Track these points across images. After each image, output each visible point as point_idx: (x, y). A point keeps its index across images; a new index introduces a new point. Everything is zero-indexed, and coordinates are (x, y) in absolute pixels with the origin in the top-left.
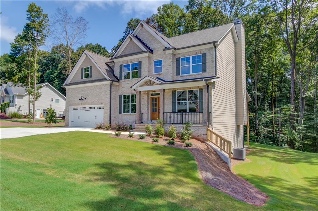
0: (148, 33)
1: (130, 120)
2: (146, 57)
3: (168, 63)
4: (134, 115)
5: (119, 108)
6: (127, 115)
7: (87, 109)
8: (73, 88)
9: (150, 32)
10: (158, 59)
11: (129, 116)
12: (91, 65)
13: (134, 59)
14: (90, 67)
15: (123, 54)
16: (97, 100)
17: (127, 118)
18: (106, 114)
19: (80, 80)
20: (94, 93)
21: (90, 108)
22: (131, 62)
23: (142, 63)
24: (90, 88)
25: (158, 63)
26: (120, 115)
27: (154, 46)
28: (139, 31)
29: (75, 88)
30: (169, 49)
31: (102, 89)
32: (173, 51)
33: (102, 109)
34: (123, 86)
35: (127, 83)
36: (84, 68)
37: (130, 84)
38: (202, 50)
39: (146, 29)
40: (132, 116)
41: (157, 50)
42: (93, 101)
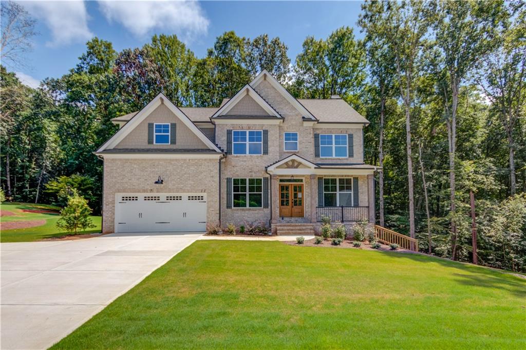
0: (274, 90)
1: (248, 217)
2: (275, 125)
3: (307, 139)
4: (256, 210)
5: (226, 199)
6: (243, 210)
7: (163, 198)
8: (128, 160)
9: (278, 89)
10: (291, 131)
11: (247, 212)
12: (174, 122)
13: (254, 125)
14: (172, 124)
15: (232, 114)
16: (191, 184)
17: (243, 215)
18: (211, 209)
19: (144, 144)
20: (183, 172)
21: (170, 198)
22: (249, 128)
23: (269, 133)
24: (173, 163)
25: (291, 137)
26: (229, 210)
27: (285, 111)
28: (260, 84)
29: (132, 159)
30: (309, 120)
31: (203, 166)
32: (314, 124)
33: (200, 200)
34: (233, 164)
35: (241, 160)
36: (155, 124)
37: (247, 162)
38: (348, 129)
39: (270, 84)
40: (251, 212)
41: (289, 118)
42: (182, 186)
